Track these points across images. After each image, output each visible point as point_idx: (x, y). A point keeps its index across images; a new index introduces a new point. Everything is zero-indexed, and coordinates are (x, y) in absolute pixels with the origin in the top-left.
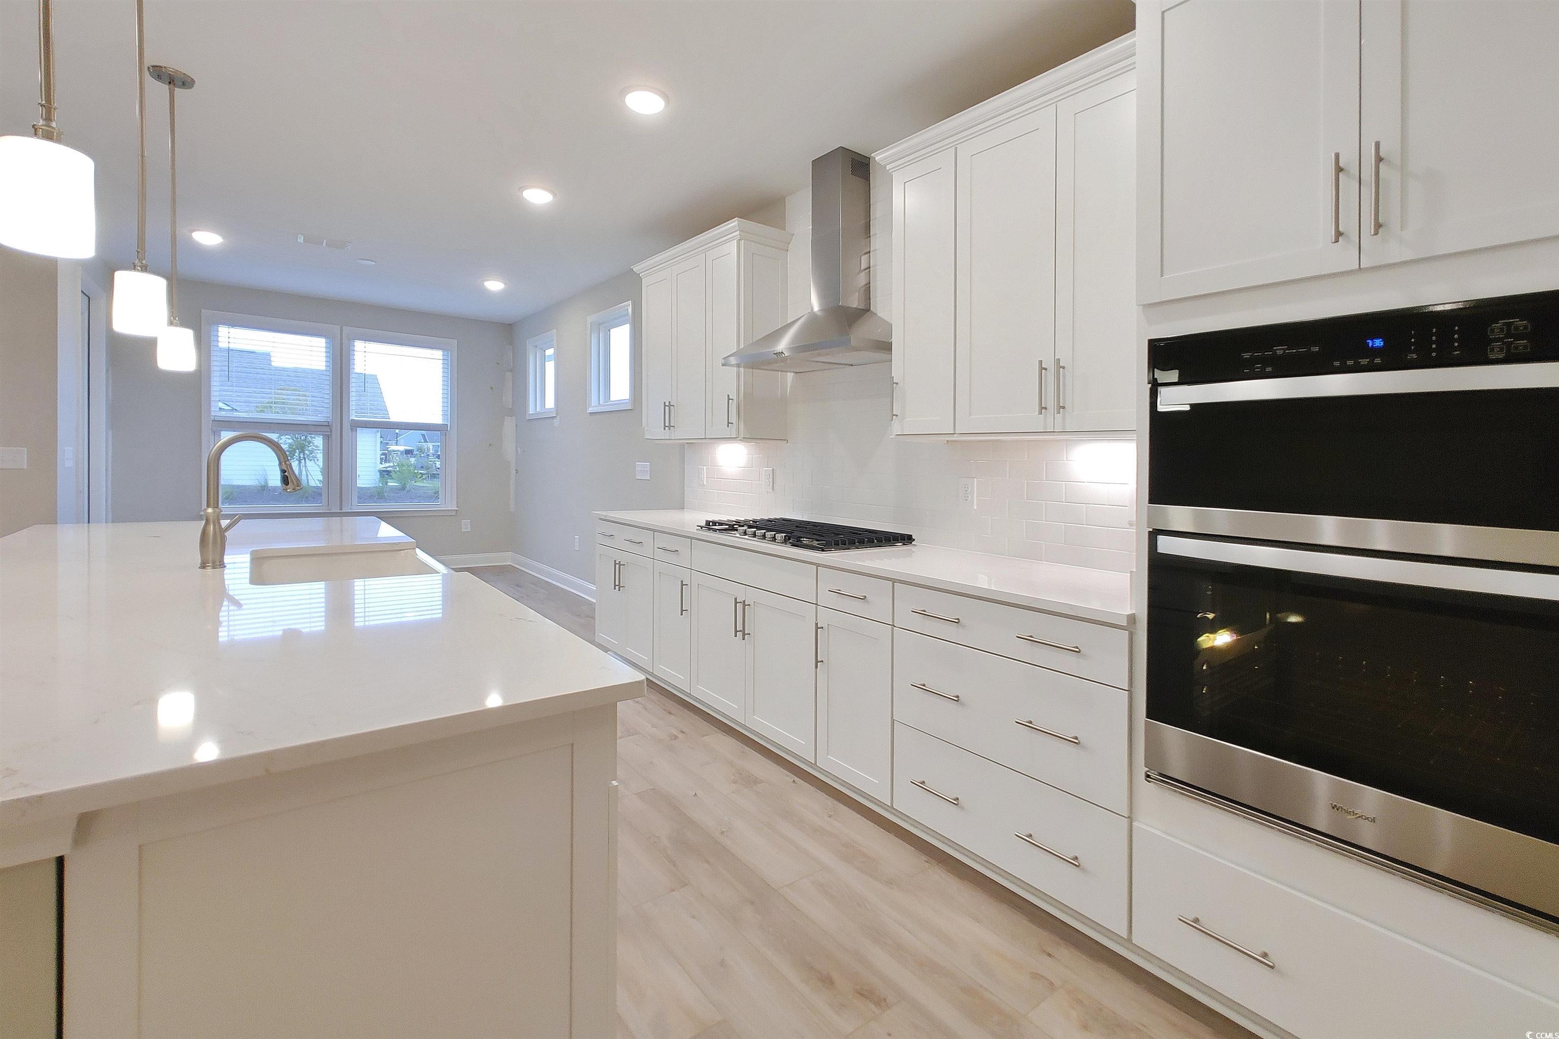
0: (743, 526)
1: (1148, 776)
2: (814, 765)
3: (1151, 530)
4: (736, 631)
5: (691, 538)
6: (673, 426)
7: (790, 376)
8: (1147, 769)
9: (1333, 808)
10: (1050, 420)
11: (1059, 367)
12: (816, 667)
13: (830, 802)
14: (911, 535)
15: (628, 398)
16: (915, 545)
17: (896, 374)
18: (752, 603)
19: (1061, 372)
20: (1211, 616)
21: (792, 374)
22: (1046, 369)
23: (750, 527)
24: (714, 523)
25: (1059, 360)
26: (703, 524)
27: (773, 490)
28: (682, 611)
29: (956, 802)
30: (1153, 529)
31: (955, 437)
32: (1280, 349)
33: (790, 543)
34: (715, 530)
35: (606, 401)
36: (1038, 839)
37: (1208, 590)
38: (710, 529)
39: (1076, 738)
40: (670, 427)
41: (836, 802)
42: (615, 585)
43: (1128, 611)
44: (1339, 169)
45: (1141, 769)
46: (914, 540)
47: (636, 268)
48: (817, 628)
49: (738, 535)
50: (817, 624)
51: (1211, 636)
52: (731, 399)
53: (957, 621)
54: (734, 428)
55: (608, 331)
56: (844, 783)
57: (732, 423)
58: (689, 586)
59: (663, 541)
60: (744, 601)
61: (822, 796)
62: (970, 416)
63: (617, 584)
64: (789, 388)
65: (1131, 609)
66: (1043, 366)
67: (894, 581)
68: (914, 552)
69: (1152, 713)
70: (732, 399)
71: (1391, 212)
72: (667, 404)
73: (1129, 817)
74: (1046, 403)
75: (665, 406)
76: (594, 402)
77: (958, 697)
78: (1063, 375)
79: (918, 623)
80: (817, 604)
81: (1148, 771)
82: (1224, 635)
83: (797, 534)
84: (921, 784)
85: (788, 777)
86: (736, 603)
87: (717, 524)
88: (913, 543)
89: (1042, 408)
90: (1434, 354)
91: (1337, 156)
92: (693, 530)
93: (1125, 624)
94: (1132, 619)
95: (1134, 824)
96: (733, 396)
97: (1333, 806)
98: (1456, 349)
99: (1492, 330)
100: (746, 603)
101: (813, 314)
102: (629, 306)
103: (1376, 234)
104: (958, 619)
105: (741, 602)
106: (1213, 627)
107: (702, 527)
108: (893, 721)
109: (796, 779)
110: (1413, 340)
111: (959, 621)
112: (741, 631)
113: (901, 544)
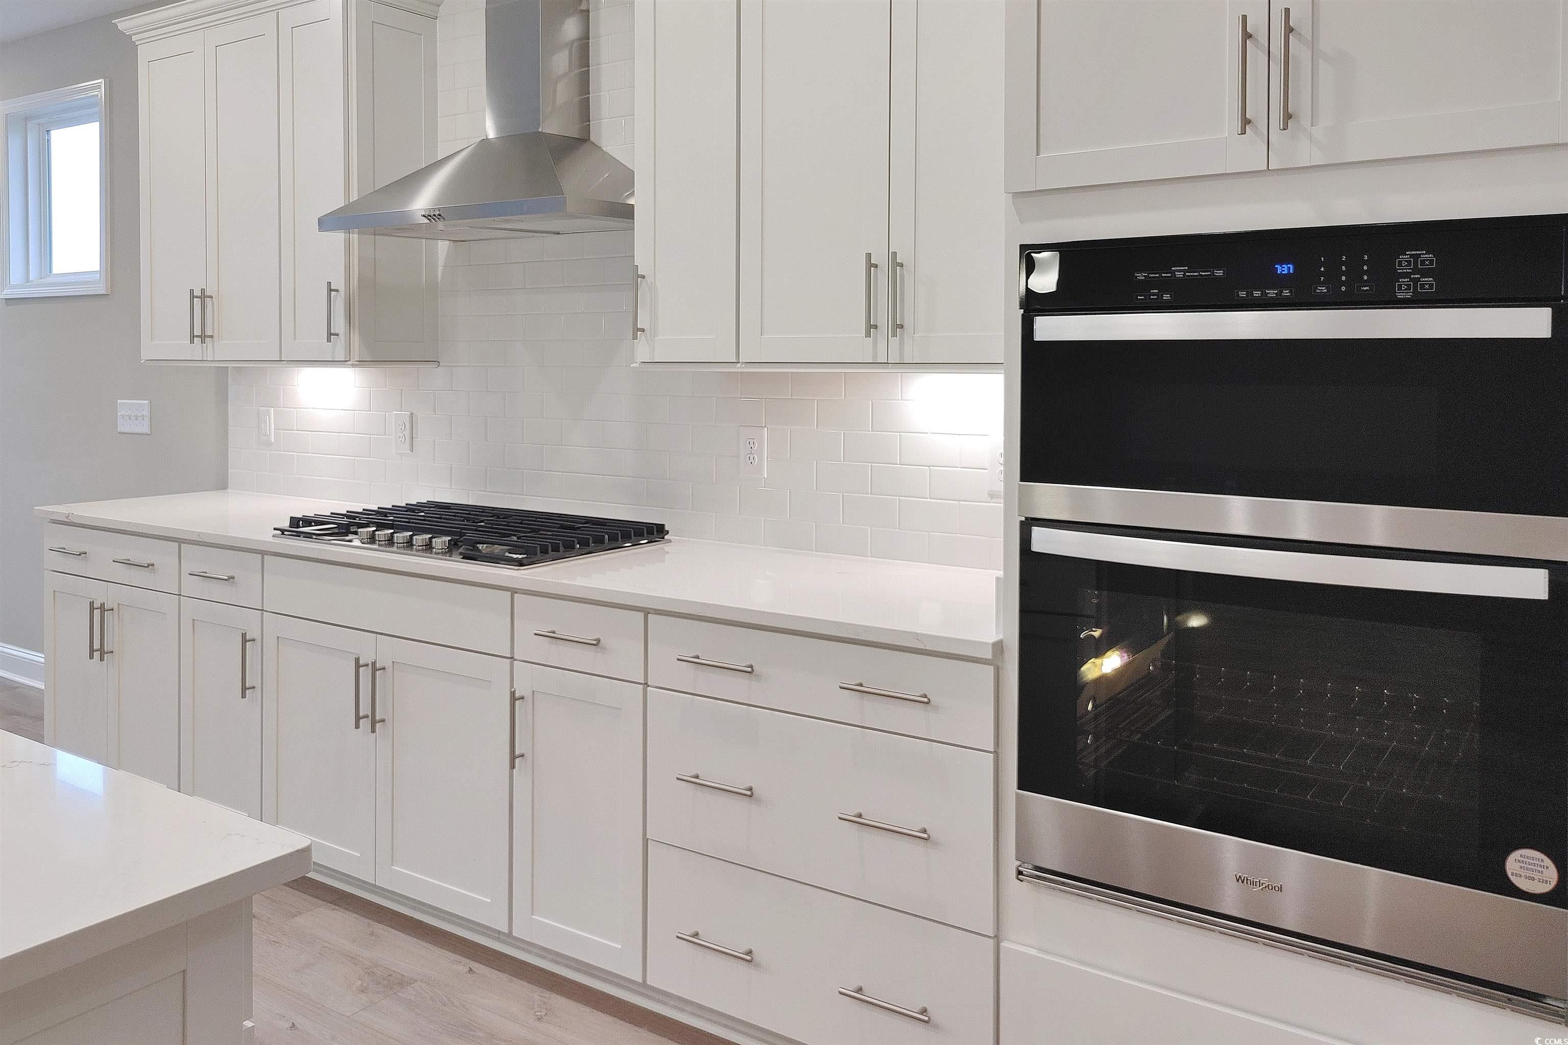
0: (366, 525)
1: (1020, 873)
2: (508, 937)
3: (1023, 519)
4: (358, 718)
5: (263, 553)
6: (212, 337)
7: (443, 247)
8: (1018, 863)
9: (1238, 881)
10: (882, 345)
11: (895, 264)
12: (513, 766)
13: (537, 994)
14: (663, 525)
15: (97, 267)
16: (670, 541)
17: (642, 260)
18: (388, 664)
19: (898, 272)
20: (1097, 633)
21: (448, 242)
22: (876, 266)
23: (381, 526)
24: (308, 522)
25: (895, 254)
26: (286, 524)
27: (412, 451)
28: (244, 689)
29: (748, 958)
30: (1026, 518)
31: (739, 368)
32: (1180, 271)
33: (461, 554)
34: (308, 535)
35: (43, 276)
36: (871, 993)
37: (1092, 599)
38: (298, 534)
39: (924, 831)
40: (203, 337)
41: (547, 994)
42: (92, 651)
43: (992, 638)
44: (1247, 36)
45: (1011, 864)
46: (668, 531)
47: (124, 24)
48: (514, 698)
49: (357, 543)
50: (513, 694)
51: (1098, 661)
52: (334, 290)
53: (749, 669)
54: (339, 344)
55: (46, 133)
56: (559, 958)
57: (337, 335)
58: (258, 642)
59: (195, 560)
60: (374, 664)
61: (522, 988)
62: (761, 335)
63: (97, 646)
64: (440, 268)
65: (997, 633)
66: (872, 262)
67: (646, 612)
68: (668, 553)
69: (1026, 782)
70: (337, 291)
71: (1301, 102)
72: (197, 293)
73: (996, 936)
74: (876, 319)
75: (193, 296)
76: (16, 275)
77: (750, 789)
78: (900, 276)
79: (686, 677)
80: (512, 658)
81: (1020, 866)
82: (1113, 656)
83: (469, 535)
84: (693, 936)
85: (457, 965)
86: (358, 666)
87: (313, 524)
88: (666, 537)
89: (871, 327)
90: (1343, 289)
91: (1244, 18)
92: (266, 536)
93: (990, 657)
94: (998, 647)
95: (1004, 945)
96: (339, 283)
97: (1238, 877)
98: (1365, 283)
99: (1400, 264)
100: (378, 666)
101: (486, 141)
102: (97, 87)
103: (1285, 129)
104: (751, 667)
105: (367, 665)
106: (1099, 649)
107: (283, 531)
108: (646, 841)
109: (475, 966)
110: (1322, 269)
111: (753, 670)
112: (367, 717)
113: (646, 541)
